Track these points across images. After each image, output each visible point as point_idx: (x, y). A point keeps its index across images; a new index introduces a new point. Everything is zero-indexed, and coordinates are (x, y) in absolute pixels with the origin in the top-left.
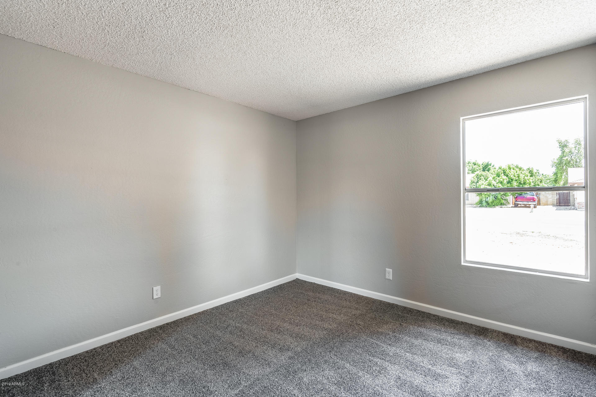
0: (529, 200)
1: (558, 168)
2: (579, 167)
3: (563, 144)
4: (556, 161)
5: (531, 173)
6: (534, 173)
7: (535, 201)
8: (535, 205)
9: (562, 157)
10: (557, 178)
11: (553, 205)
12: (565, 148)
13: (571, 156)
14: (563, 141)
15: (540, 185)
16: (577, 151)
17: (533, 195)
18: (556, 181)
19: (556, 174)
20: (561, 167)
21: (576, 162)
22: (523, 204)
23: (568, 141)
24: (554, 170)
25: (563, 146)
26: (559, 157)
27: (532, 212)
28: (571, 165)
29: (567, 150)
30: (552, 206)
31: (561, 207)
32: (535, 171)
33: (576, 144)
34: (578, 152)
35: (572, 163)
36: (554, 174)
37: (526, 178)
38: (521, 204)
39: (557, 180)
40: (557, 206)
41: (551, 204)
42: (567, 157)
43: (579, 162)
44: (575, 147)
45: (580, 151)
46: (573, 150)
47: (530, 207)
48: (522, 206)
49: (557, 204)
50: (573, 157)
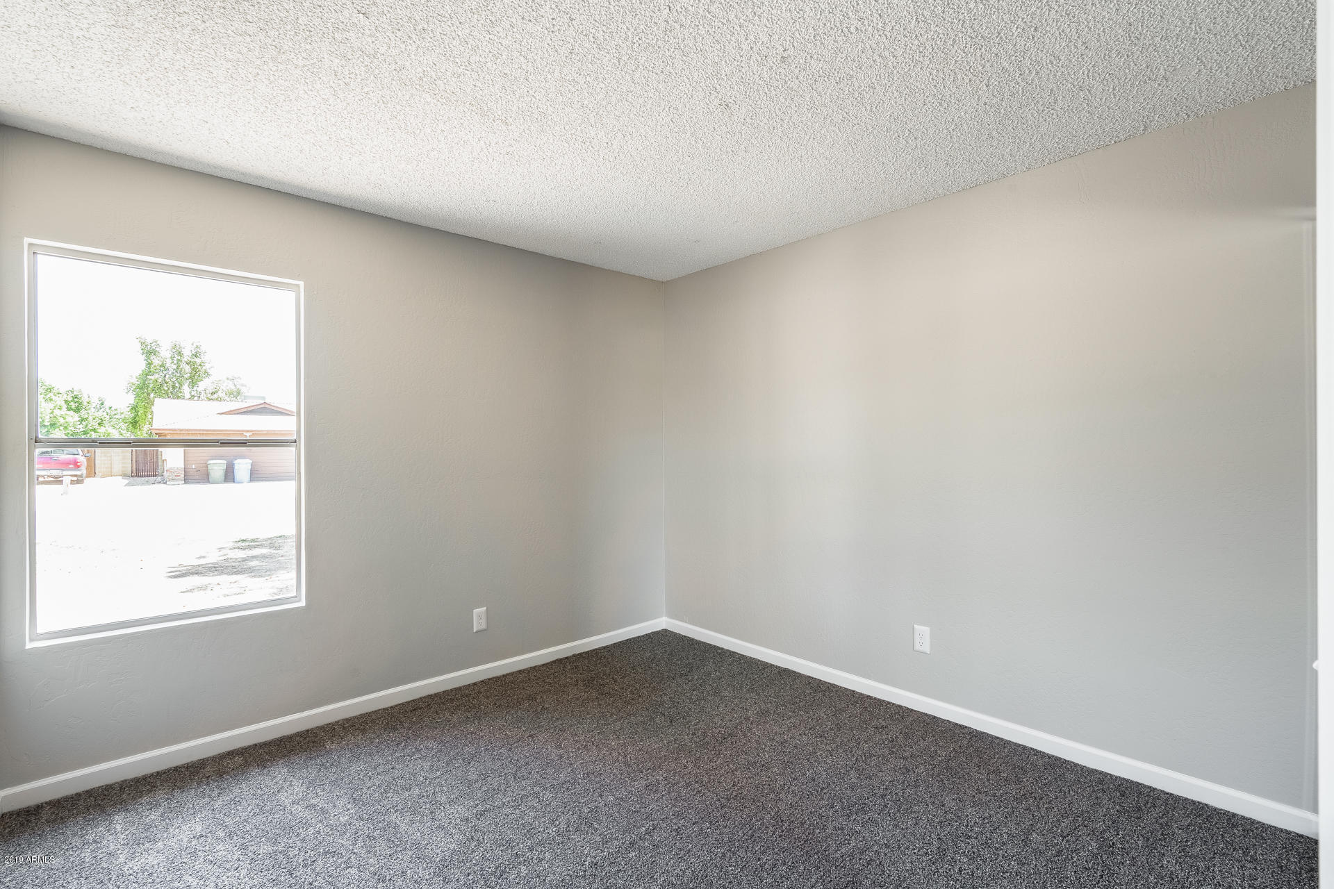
0: (65, 465)
1: (137, 395)
2: (178, 397)
3: (149, 347)
4: (134, 380)
5: (77, 402)
6: (85, 403)
7: (78, 467)
8: (81, 476)
9: (147, 375)
10: (137, 419)
11: (125, 476)
12: (152, 357)
13: (163, 375)
14: (149, 340)
15: (99, 430)
16: (175, 367)
17: (76, 453)
18: (134, 423)
19: (134, 408)
20: (145, 395)
21: (174, 387)
22: (48, 476)
23: (158, 343)
24: (131, 399)
25: (149, 352)
26: (141, 372)
27: (65, 493)
28: (163, 392)
29: (156, 362)
30: (121, 477)
31: (139, 479)
32: (85, 399)
33: (174, 351)
34: (177, 368)
35: (166, 389)
36: (132, 409)
37: (57, 412)
38: (43, 477)
39: (136, 422)
40: (132, 476)
41: (121, 473)
42: (156, 376)
43: (180, 388)
44: (172, 358)
45: (181, 366)
46: (168, 362)
47: (61, 482)
48: (46, 479)
49: (132, 472)
50: (167, 376)
